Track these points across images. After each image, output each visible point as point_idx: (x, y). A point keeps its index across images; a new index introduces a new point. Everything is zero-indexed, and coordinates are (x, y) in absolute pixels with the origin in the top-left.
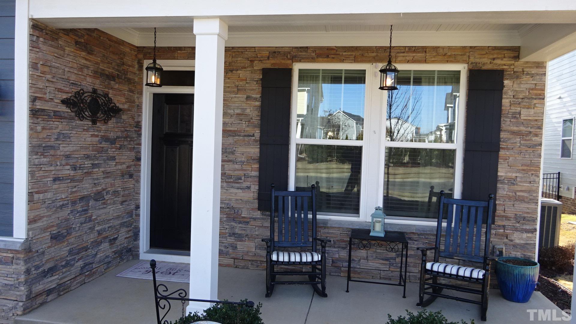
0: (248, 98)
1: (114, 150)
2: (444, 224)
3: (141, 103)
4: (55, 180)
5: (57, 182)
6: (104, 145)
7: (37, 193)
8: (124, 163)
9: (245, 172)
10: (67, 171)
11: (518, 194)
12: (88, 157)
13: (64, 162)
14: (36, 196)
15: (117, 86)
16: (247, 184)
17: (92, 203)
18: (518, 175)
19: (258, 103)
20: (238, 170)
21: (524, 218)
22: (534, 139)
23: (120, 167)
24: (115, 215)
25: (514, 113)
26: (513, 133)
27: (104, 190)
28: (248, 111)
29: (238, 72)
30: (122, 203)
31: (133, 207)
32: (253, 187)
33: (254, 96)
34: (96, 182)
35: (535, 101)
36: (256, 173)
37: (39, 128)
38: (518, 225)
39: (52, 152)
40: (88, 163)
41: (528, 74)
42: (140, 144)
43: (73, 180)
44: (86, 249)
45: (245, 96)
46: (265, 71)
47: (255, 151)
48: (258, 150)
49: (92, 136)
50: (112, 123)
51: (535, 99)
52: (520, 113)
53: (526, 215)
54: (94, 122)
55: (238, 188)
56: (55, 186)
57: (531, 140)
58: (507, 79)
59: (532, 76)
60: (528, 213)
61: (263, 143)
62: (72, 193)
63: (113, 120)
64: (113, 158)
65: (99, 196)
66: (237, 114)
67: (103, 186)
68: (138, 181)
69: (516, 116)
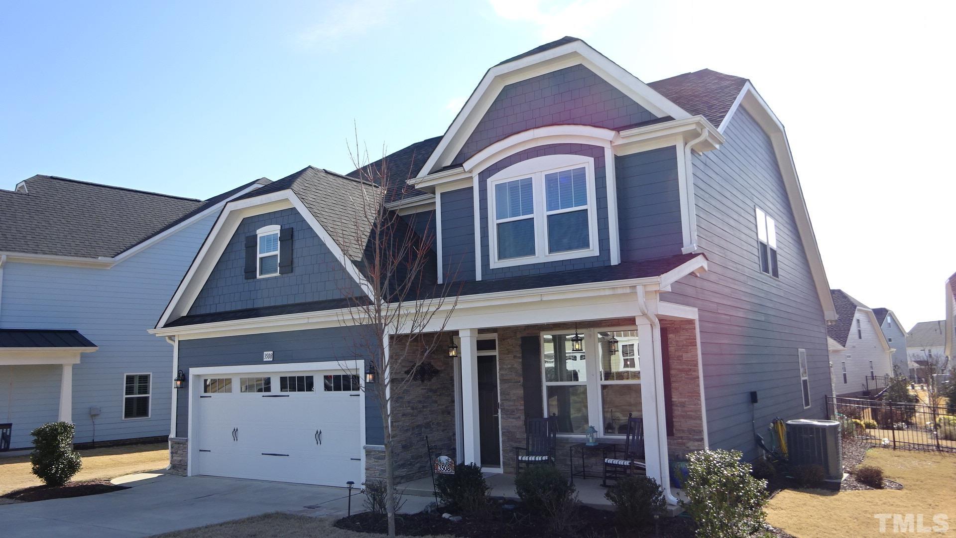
0: (515, 357)
1: (436, 396)
2: (631, 437)
3: (453, 364)
4: (403, 415)
5: (404, 417)
6: (430, 394)
7: (395, 422)
8: (443, 405)
9: (516, 407)
10: (409, 410)
11: (688, 413)
12: (420, 402)
13: (407, 405)
14: (394, 424)
15: (436, 357)
16: (518, 415)
17: (423, 429)
18: (685, 399)
19: (521, 360)
20: (512, 406)
21: (694, 430)
22: (693, 373)
23: (440, 407)
24: (438, 438)
25: (678, 357)
26: (680, 370)
27: (430, 422)
28: (515, 366)
29: (508, 340)
30: (443, 431)
31: (451, 434)
32: (522, 417)
33: (518, 355)
34: (425, 416)
35: (690, 347)
36: (522, 408)
37: (395, 388)
38: (691, 436)
39: (401, 400)
40: (420, 406)
41: (683, 329)
42: (454, 391)
43: (412, 416)
44: (421, 457)
45: (513, 356)
46: (523, 339)
47: (521, 392)
48: (522, 392)
49: (422, 389)
50: (434, 380)
51: (690, 346)
52: (682, 356)
53: (695, 429)
54: (423, 381)
55: (513, 418)
56: (403, 419)
57: (691, 374)
58: (671, 333)
59: (687, 330)
60: (696, 427)
61: (525, 387)
62: (412, 423)
63: (435, 378)
64: (436, 402)
65: (428, 425)
66: (509, 368)
67: (430, 420)
68: (454, 417)
69: (679, 358)
